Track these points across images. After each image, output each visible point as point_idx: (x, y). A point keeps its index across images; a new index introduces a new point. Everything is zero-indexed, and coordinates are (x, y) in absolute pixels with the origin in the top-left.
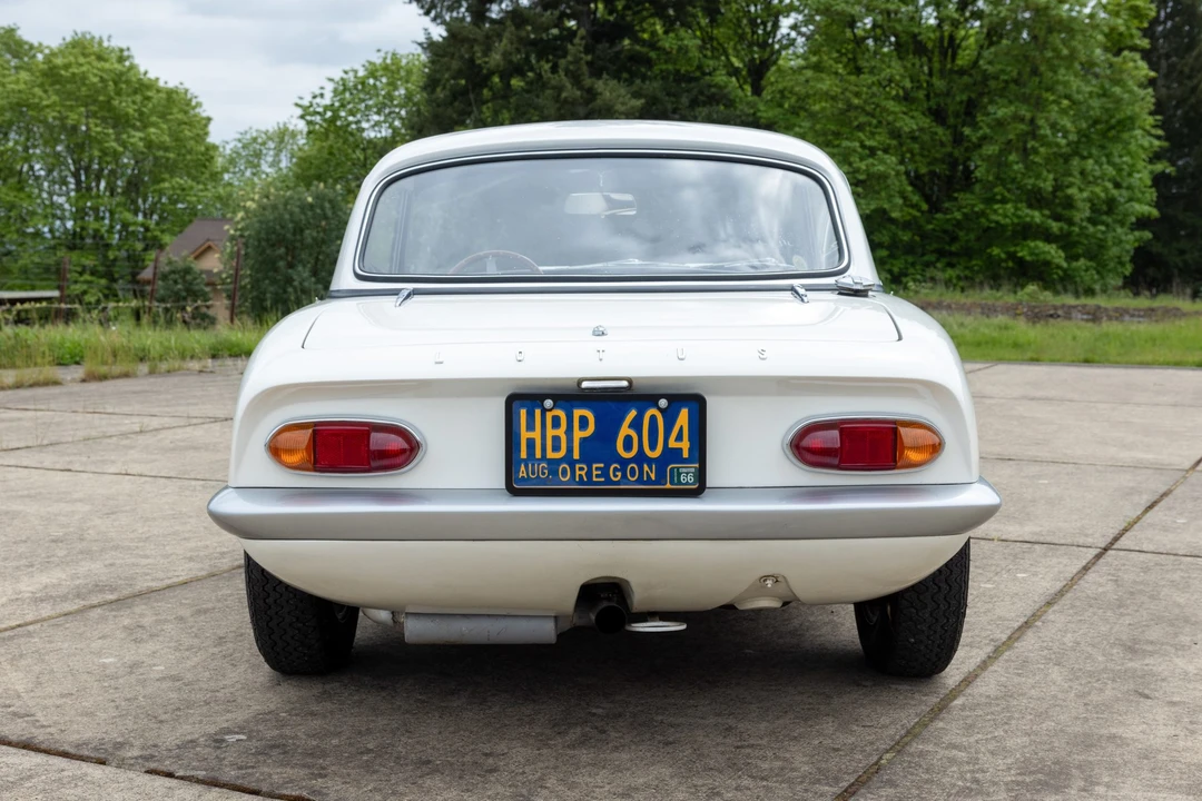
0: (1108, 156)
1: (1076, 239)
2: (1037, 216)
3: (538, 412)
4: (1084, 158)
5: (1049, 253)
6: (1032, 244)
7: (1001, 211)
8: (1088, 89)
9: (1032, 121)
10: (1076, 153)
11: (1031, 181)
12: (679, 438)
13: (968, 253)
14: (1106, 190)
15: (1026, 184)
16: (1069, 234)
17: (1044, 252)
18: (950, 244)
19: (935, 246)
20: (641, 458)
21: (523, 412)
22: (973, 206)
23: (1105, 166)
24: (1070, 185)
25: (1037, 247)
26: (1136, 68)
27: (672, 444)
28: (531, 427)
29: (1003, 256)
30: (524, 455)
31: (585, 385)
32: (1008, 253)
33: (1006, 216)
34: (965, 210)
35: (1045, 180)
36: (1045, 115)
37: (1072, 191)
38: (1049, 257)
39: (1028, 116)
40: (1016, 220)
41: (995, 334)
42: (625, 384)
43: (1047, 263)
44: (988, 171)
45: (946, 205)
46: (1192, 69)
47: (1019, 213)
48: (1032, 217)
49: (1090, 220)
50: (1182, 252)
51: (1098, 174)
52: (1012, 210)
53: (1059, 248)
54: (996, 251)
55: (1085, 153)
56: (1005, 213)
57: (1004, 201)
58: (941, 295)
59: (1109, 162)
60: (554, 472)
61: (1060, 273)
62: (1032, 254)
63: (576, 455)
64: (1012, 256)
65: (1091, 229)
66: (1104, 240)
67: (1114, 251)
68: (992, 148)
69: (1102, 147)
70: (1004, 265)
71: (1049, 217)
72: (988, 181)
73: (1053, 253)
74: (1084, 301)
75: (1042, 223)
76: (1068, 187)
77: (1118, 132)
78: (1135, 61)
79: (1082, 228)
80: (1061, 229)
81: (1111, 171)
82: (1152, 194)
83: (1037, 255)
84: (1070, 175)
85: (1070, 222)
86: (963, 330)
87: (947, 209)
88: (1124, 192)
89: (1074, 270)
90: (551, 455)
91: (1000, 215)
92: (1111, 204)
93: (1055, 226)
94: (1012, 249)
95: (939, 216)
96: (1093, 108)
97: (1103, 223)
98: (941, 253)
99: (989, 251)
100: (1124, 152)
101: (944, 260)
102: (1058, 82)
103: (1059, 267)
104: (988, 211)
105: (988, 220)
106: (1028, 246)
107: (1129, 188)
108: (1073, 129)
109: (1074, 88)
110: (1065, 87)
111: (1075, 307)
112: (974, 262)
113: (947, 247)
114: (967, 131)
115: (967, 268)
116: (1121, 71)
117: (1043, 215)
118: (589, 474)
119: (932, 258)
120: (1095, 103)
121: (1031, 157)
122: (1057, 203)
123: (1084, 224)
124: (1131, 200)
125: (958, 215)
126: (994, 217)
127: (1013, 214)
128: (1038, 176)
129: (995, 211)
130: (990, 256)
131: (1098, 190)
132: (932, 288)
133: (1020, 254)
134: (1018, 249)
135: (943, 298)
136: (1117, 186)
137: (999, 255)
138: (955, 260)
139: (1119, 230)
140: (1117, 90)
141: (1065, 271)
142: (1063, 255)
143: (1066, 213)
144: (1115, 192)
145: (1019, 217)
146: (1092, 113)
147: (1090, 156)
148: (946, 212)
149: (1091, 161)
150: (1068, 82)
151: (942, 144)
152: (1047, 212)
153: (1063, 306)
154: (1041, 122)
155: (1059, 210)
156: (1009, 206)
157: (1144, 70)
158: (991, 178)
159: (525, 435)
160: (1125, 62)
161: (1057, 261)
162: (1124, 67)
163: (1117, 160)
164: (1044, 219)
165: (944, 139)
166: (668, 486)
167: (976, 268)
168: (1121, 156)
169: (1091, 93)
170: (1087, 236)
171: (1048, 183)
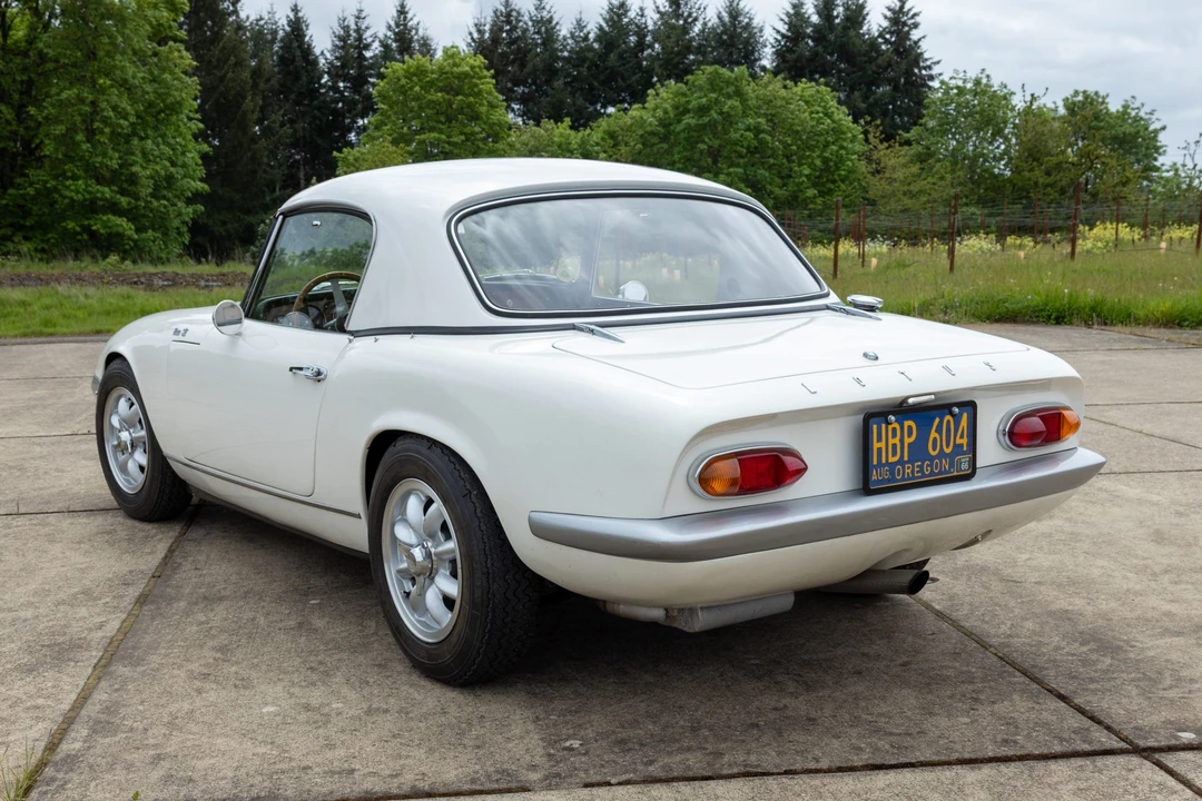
0: (163, 136)
1: (143, 212)
2: (107, 192)
3: (884, 426)
4: (142, 139)
5: (121, 225)
6: (105, 218)
7: (72, 188)
8: (141, 75)
9: (93, 103)
10: (135, 134)
11: (99, 159)
12: (962, 437)
13: (42, 227)
14: (165, 168)
15: (94, 162)
16: (136, 207)
17: (117, 225)
18: (24, 218)
19: (9, 220)
20: (942, 454)
21: (875, 427)
22: (46, 182)
23: (162, 147)
24: (135, 163)
25: (108, 219)
26: (182, 57)
27: (959, 441)
28: (879, 440)
29: (78, 229)
30: (875, 462)
31: (911, 401)
32: (82, 226)
33: (78, 192)
34: (38, 186)
35: (111, 159)
36: (106, 97)
37: (135, 169)
38: (120, 230)
39: (91, 98)
40: (87, 196)
41: (122, 304)
42: (933, 397)
43: (119, 235)
44: (56, 150)
45: (18, 180)
46: (218, 60)
47: (90, 189)
48: (103, 193)
49: (153, 195)
50: (224, 223)
51: (156, 153)
52: (83, 186)
53: (129, 220)
54: (71, 225)
55: (143, 135)
56: (78, 188)
57: (75, 178)
58: (28, 267)
59: (164, 143)
60: (892, 473)
61: (132, 244)
62: (105, 227)
63: (906, 459)
64: (87, 229)
65: (155, 204)
66: (167, 213)
67: (176, 223)
68: (60, 127)
69: (156, 128)
70: (79, 237)
71: (117, 193)
72: (57, 158)
73: (124, 225)
74: (160, 269)
75: (112, 198)
76: (132, 165)
77: (167, 115)
78: (180, 51)
79: (146, 202)
80: (129, 203)
81: (167, 150)
82: (201, 172)
83: (110, 228)
84: (133, 154)
85: (137, 198)
86: (90, 301)
87: (19, 185)
88: (181, 171)
89: (143, 240)
90: (891, 460)
91: (72, 191)
92: (170, 179)
93: (124, 201)
94: (86, 223)
95: (11, 191)
96: (148, 93)
97: (164, 198)
98: (18, 227)
99: (64, 224)
100: (176, 134)
101: (20, 234)
102: (115, 67)
103: (130, 238)
104: (60, 187)
105: (61, 195)
106: (101, 219)
107: (184, 166)
108: (133, 112)
109: (130, 73)
110: (122, 72)
111: (155, 274)
112: (50, 236)
113: (22, 222)
114: (32, 110)
115: (42, 241)
116: (168, 59)
117: (112, 191)
118: (913, 472)
119: (8, 232)
120: (148, 88)
121: (97, 137)
122: (124, 180)
123: (149, 199)
124: (185, 176)
125: (31, 191)
126: (67, 193)
127: (84, 190)
128: (105, 155)
129: (68, 188)
130: (65, 228)
131: (158, 168)
132: (17, 261)
133: (94, 228)
134: (92, 222)
135: (31, 270)
136: (173, 164)
137: (74, 228)
138: (30, 234)
139: (180, 204)
140: (167, 76)
141: (135, 242)
142: (133, 227)
143: (132, 188)
144: (172, 169)
145: (90, 193)
146: (147, 97)
147: (147, 137)
148: (19, 187)
149: (149, 142)
150: (124, 67)
151: (8, 123)
152: (115, 188)
153: (144, 274)
154: (104, 105)
155: (125, 186)
156: (80, 182)
157: (188, 60)
158: (60, 156)
159: (876, 445)
160: (171, 52)
161: (128, 233)
162: (171, 56)
163: (171, 141)
164: (113, 195)
165: (9, 117)
166: (955, 474)
167: (53, 241)
168: (174, 138)
169: (143, 78)
170: (151, 211)
171: (114, 161)
